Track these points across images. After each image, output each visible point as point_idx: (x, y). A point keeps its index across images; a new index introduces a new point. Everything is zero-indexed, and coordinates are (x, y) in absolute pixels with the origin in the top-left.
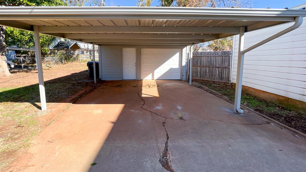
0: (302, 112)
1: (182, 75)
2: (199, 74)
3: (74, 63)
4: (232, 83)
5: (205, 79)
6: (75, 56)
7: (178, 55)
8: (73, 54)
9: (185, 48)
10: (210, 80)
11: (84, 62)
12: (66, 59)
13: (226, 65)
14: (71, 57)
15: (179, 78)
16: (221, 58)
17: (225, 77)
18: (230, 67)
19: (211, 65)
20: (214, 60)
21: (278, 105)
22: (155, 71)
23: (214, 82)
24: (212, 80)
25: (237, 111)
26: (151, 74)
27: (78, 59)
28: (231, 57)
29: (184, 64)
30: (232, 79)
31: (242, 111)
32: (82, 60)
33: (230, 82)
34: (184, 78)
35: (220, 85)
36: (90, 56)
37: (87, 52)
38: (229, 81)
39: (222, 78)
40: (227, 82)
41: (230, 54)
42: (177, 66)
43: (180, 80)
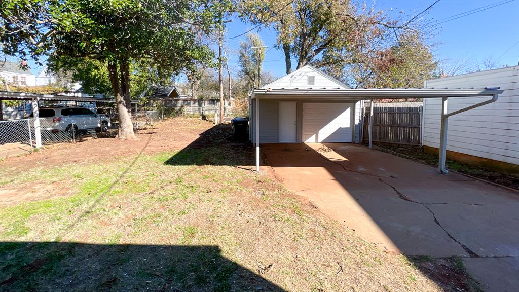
0: (506, 173)
1: (354, 137)
2: (378, 135)
3: (177, 119)
4: (423, 146)
5: (386, 142)
6: (177, 109)
7: (349, 110)
8: (176, 106)
9: (359, 102)
10: (392, 142)
11: (191, 117)
12: (165, 114)
13: (414, 124)
14: (173, 109)
15: (350, 141)
16: (407, 115)
17: (414, 138)
18: (420, 127)
19: (394, 125)
20: (398, 118)
21: (482, 167)
22: (319, 132)
23: (399, 145)
24: (395, 143)
25: (442, 172)
26: (315, 135)
27: (181, 113)
28: (421, 115)
29: (357, 122)
30: (422, 141)
31: (447, 171)
32: (188, 114)
33: (420, 145)
34: (357, 140)
35: (407, 148)
36: (199, 109)
37: (194, 103)
38: (419, 143)
39: (409, 140)
40: (416, 145)
41: (420, 111)
42: (347, 125)
43: (351, 143)
